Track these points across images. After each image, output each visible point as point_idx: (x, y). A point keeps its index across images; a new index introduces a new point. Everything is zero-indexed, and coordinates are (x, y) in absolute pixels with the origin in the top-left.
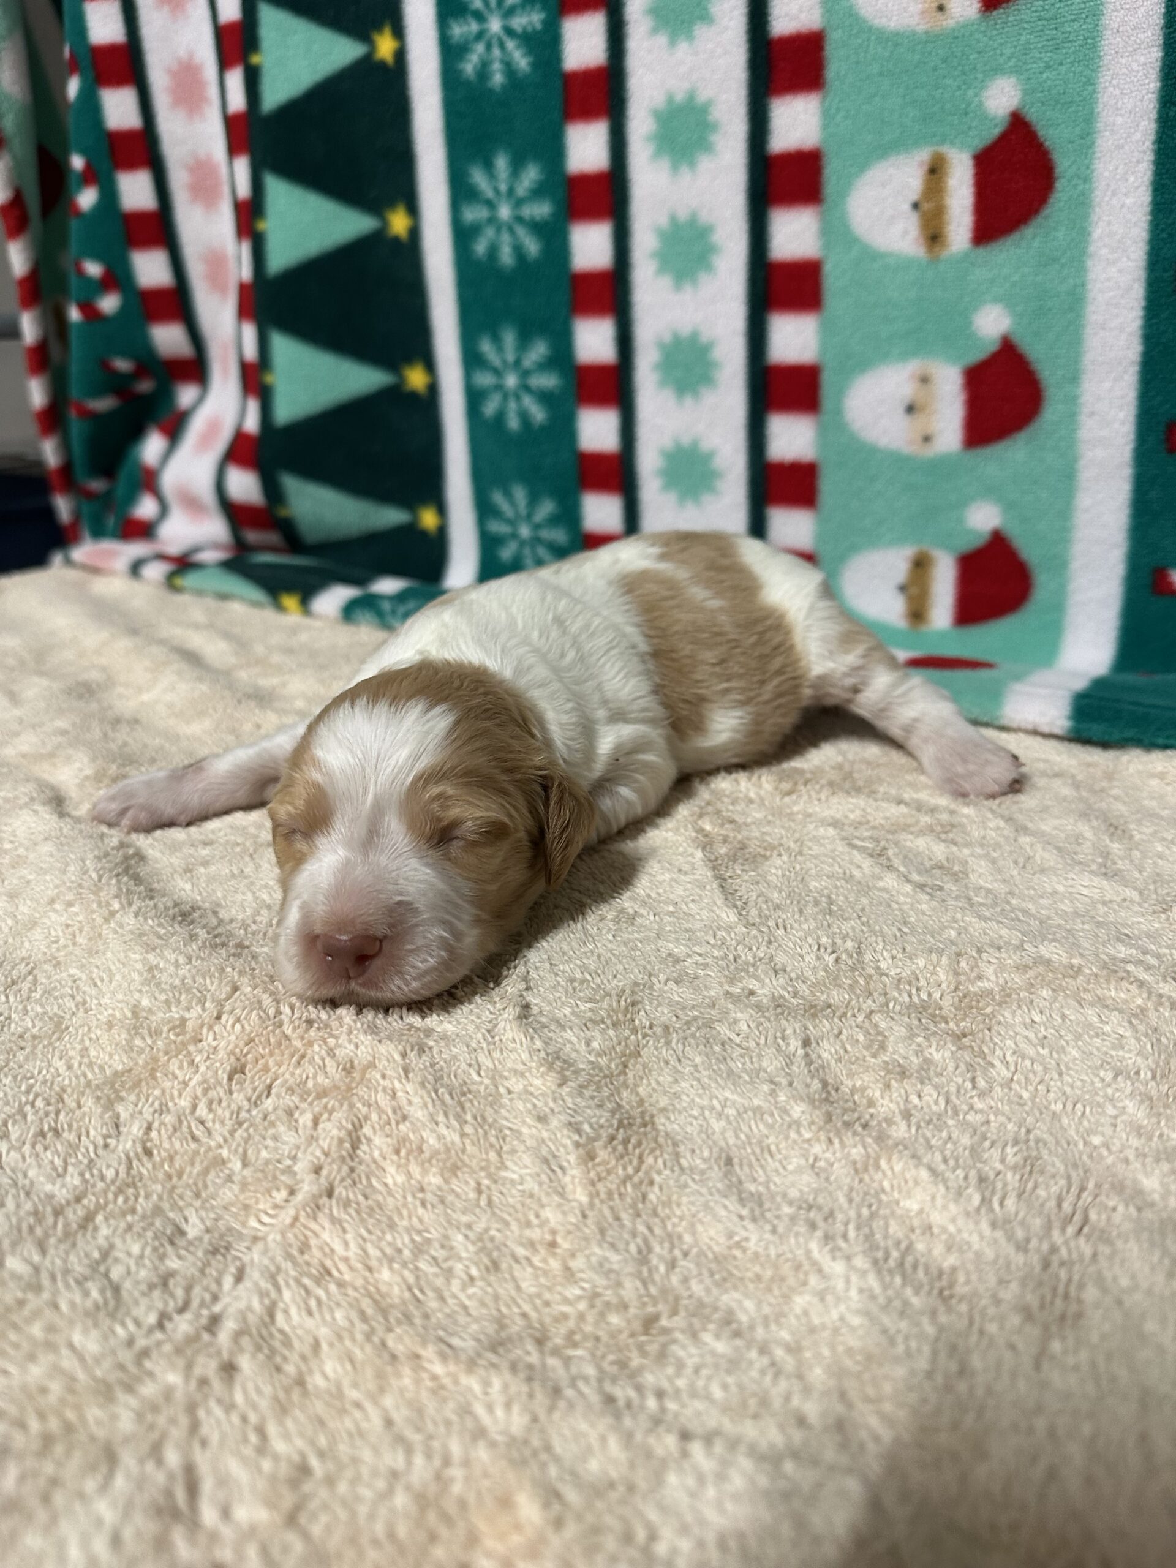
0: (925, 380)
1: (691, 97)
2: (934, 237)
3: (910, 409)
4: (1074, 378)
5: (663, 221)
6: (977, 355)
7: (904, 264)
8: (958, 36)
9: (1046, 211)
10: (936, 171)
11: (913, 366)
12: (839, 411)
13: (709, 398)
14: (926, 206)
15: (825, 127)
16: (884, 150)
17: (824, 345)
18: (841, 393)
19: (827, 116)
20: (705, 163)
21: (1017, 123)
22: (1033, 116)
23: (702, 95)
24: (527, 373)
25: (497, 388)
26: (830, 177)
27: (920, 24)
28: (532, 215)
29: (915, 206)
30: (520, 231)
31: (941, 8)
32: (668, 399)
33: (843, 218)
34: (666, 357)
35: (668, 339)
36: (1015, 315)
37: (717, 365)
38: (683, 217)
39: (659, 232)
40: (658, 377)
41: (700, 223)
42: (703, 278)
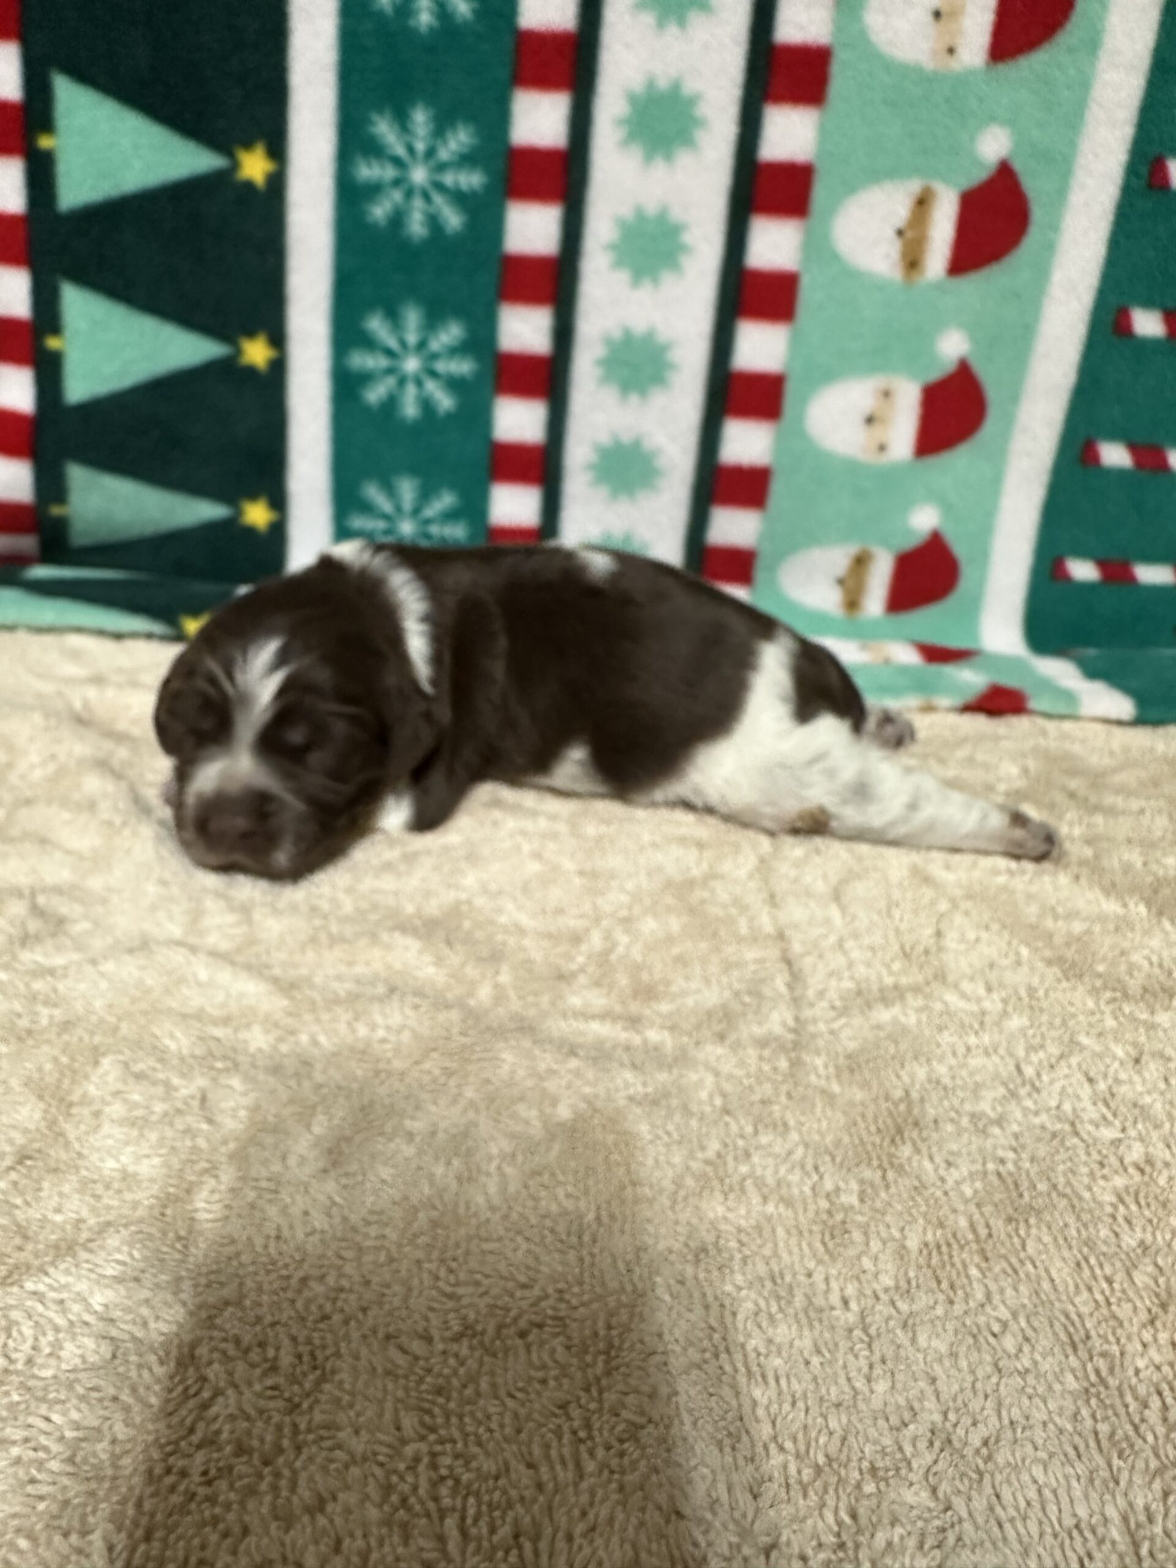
0: (887, 394)
1: (676, 86)
2: (913, 264)
3: (870, 420)
4: (1015, 399)
5: (627, 212)
6: (935, 375)
7: (879, 285)
8: (962, 80)
9: (1015, 253)
10: (923, 202)
11: (878, 381)
12: (800, 419)
13: (658, 399)
14: (909, 234)
15: (820, 143)
16: (876, 175)
17: (792, 356)
18: (804, 401)
19: (823, 132)
20: (684, 159)
21: (1005, 173)
22: (1018, 166)
23: (690, 87)
24: (434, 357)
25: (390, 371)
26: (820, 194)
27: (928, 64)
28: (457, 184)
29: (900, 233)
30: (438, 199)
31: (951, 51)
32: (610, 396)
33: (827, 234)
34: (612, 352)
35: (617, 335)
36: (974, 341)
37: (672, 366)
38: (650, 211)
39: (621, 223)
40: (600, 373)
41: (671, 219)
42: (667, 277)
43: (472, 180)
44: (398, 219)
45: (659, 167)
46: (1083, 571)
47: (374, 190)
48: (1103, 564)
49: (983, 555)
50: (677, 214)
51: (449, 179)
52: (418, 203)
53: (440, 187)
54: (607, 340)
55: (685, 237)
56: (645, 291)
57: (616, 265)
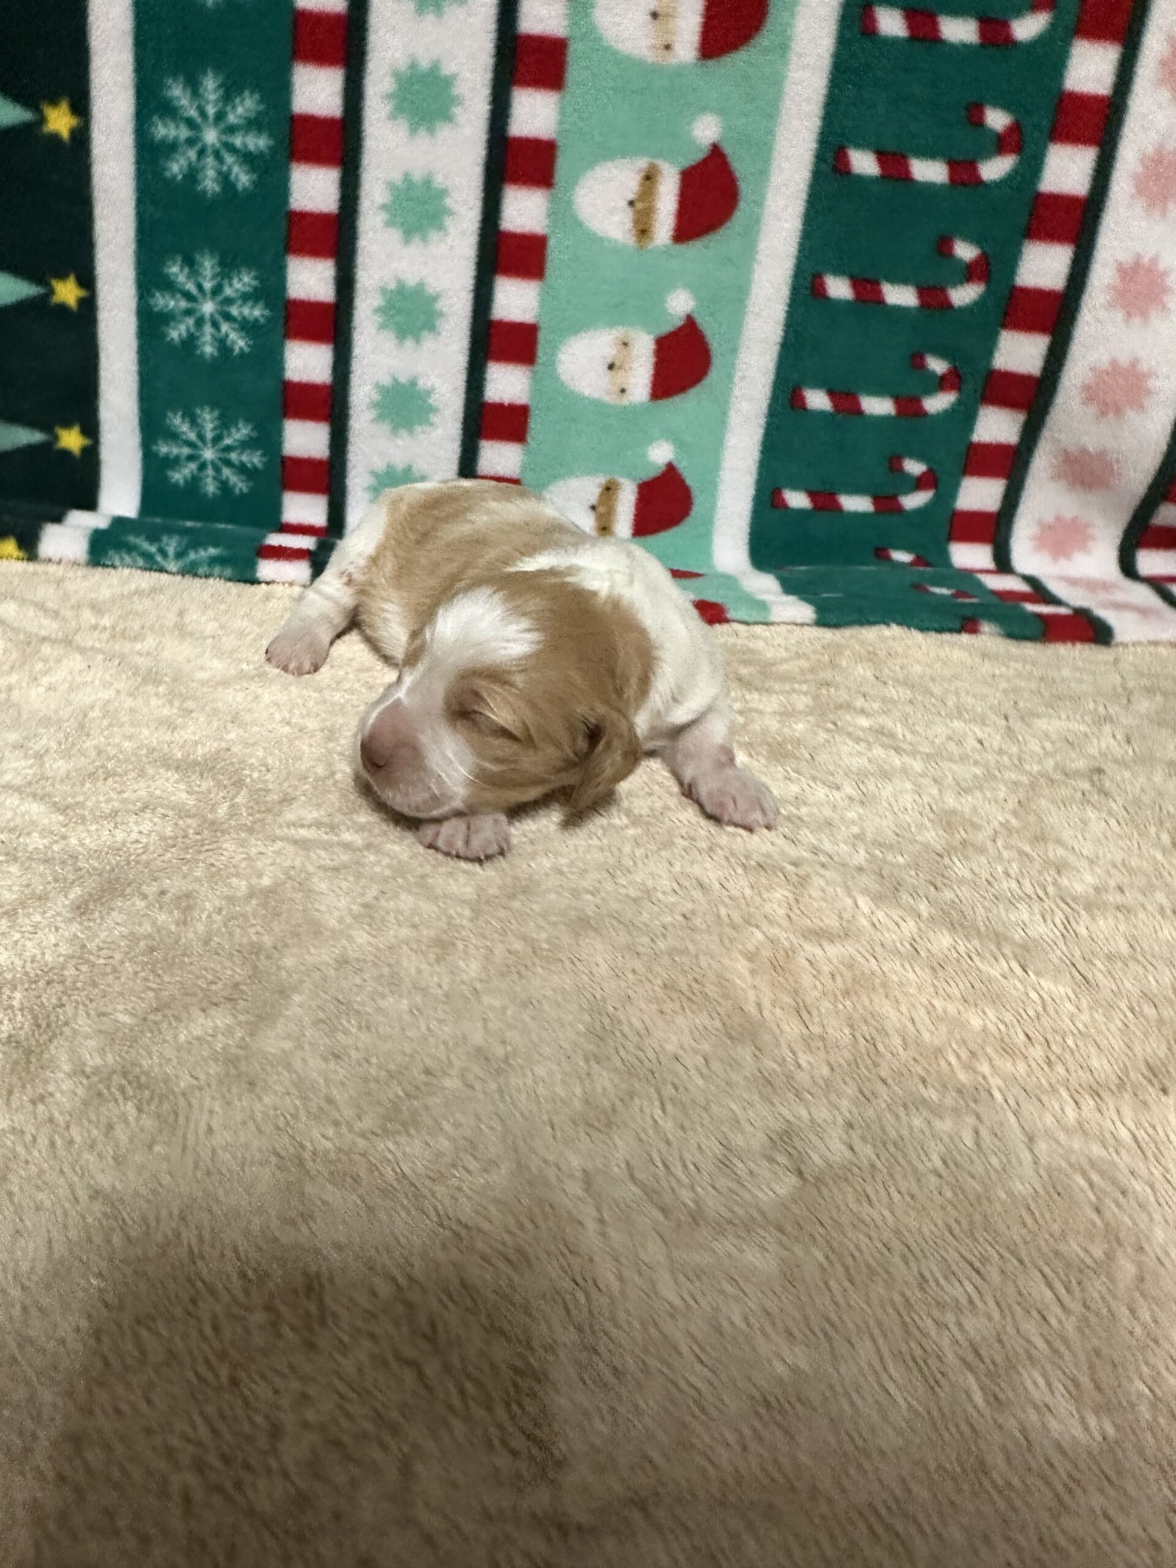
0: (625, 344)
1: (435, 67)
2: (643, 231)
3: (611, 367)
4: (734, 351)
5: (397, 177)
6: (666, 328)
7: (616, 249)
8: (678, 72)
9: (728, 224)
10: (650, 178)
11: (617, 333)
12: (552, 363)
13: (429, 343)
14: (639, 206)
15: (561, 122)
16: (607, 153)
17: (542, 309)
18: (555, 348)
19: (562, 112)
20: (445, 132)
21: (716, 153)
22: (728, 149)
23: (448, 68)
24: (229, 301)
25: (188, 312)
26: (562, 166)
27: (650, 56)
28: (245, 145)
29: (631, 203)
30: (229, 159)
31: (668, 47)
32: (388, 340)
33: (569, 203)
34: (389, 301)
35: (392, 286)
36: (698, 299)
37: (441, 314)
38: (417, 176)
39: (391, 186)
40: (379, 319)
41: (435, 185)
42: (434, 235)
43: (258, 142)
44: (192, 175)
45: (423, 139)
46: (797, 500)
47: (171, 148)
48: (812, 494)
49: (712, 486)
50: (439, 180)
51: (238, 141)
52: (210, 161)
53: (231, 148)
54: (383, 290)
55: (448, 202)
56: (415, 248)
57: (389, 224)
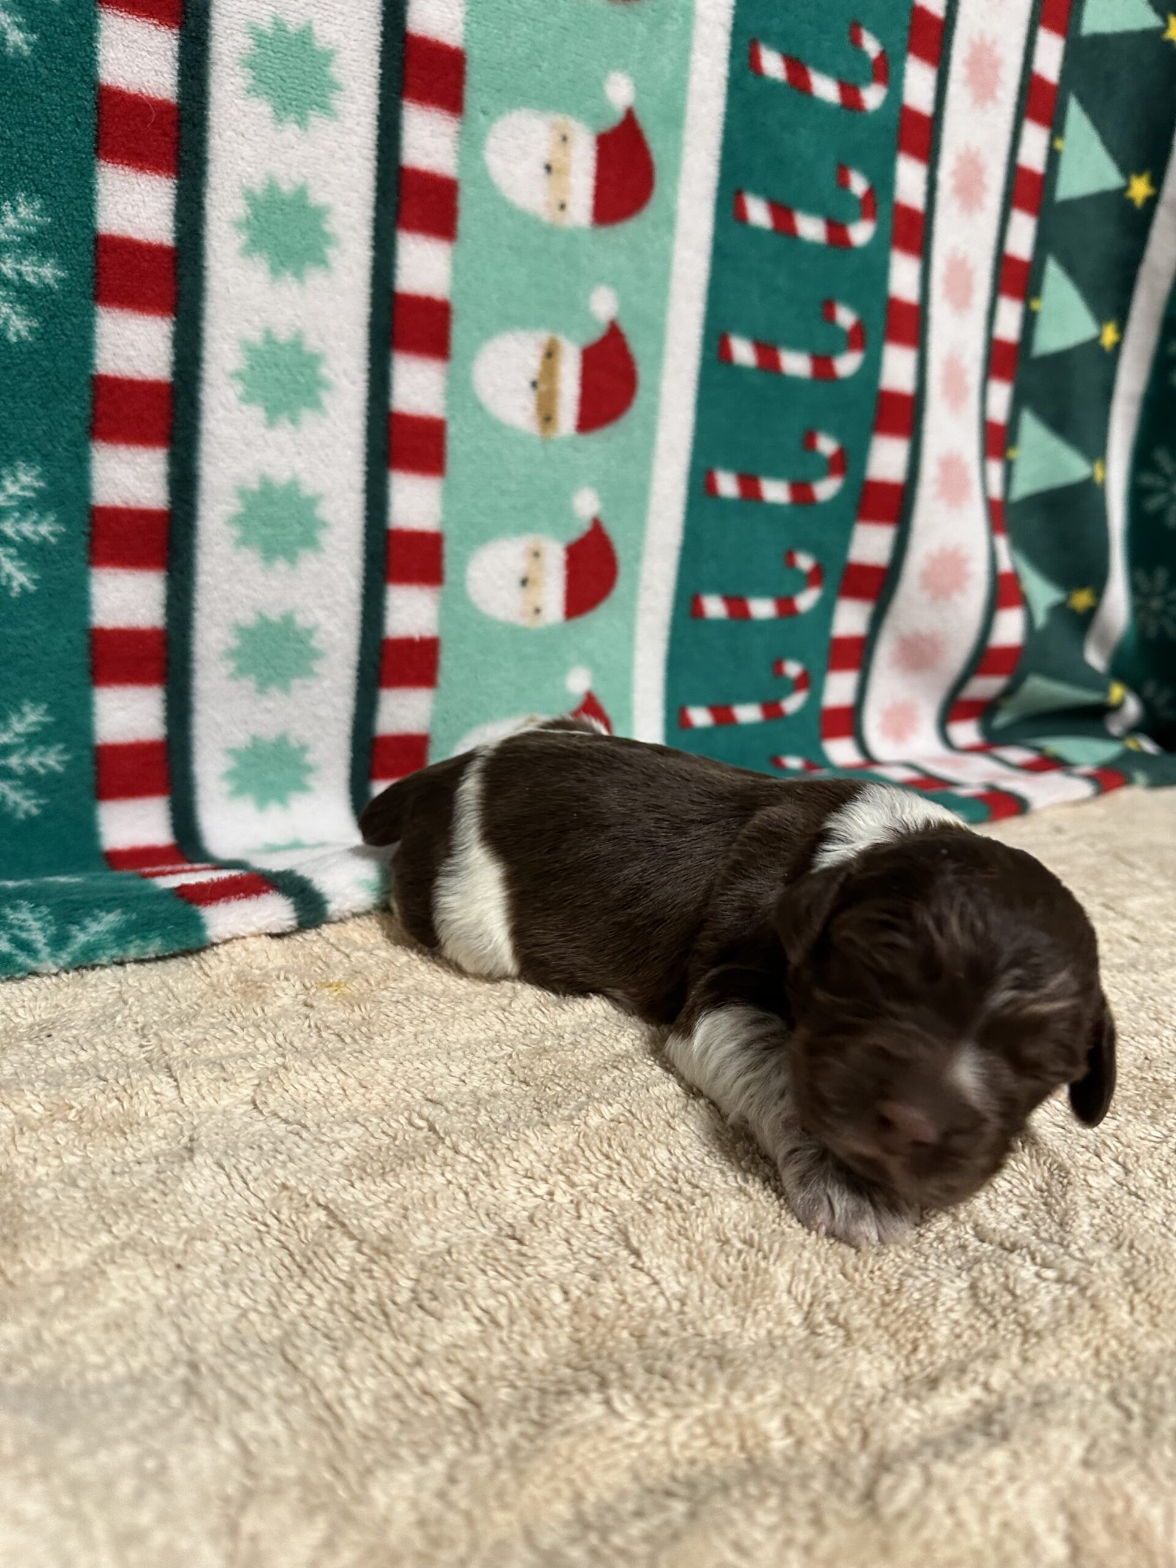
0: (536, 555)
1: (301, 193)
2: (547, 418)
3: (524, 582)
4: (638, 558)
6: (574, 533)
7: (521, 440)
8: (574, 237)
9: (628, 413)
10: (550, 354)
11: (529, 540)
12: (461, 582)
13: (309, 562)
14: (541, 387)
15: (455, 280)
16: (508, 321)
17: (446, 512)
18: (463, 563)
19: (457, 269)
20: (316, 279)
21: (615, 333)
22: (626, 327)
23: (318, 197)
26: (459, 333)
27: (546, 215)
29: (534, 384)
31: (563, 207)
32: (249, 560)
33: (468, 381)
34: (249, 509)
35: (255, 486)
36: (603, 500)
37: (324, 524)
38: (283, 335)
39: (249, 348)
40: (236, 532)
41: (306, 349)
42: (307, 415)
45: (289, 288)
49: (627, 712)
50: (312, 343)
54: (242, 494)
55: (324, 371)
56: (283, 434)
57: (247, 399)
